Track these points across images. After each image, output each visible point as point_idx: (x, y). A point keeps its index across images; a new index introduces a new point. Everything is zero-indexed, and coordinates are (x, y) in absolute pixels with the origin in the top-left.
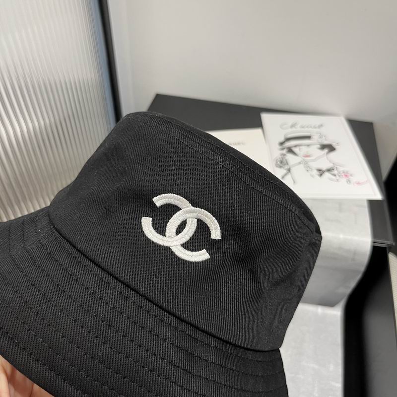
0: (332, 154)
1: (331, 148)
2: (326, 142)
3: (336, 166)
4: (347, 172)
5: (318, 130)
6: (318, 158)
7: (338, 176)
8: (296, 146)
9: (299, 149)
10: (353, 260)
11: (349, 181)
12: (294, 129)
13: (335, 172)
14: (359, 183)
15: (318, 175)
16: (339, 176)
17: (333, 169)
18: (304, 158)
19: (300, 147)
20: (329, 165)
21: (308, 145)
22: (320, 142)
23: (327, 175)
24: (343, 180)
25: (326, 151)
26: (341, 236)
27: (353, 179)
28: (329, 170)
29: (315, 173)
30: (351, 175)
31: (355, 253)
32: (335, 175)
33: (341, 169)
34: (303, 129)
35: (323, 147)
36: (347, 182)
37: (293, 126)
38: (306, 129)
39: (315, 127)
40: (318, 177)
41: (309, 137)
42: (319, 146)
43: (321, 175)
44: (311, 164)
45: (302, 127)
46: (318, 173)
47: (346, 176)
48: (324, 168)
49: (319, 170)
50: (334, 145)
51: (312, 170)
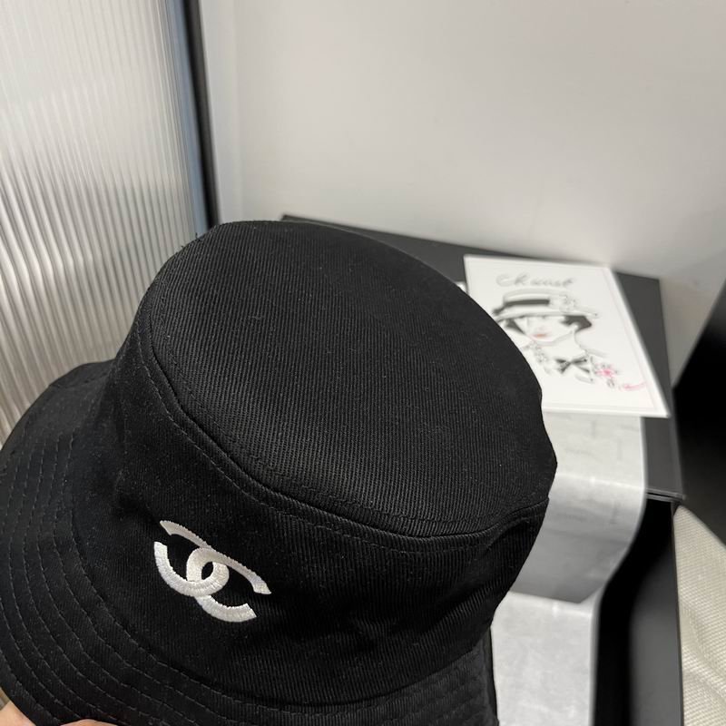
0: (585, 333)
1: (583, 323)
2: (575, 312)
3: (591, 355)
4: (609, 367)
5: (561, 289)
6: (561, 339)
7: (592, 373)
8: (522, 317)
9: (528, 322)
10: (613, 522)
11: (611, 383)
12: (520, 287)
13: (588, 365)
14: (628, 387)
15: (558, 369)
16: (596, 373)
17: (585, 361)
18: (535, 339)
19: (530, 319)
20: (579, 354)
21: (544, 316)
22: (566, 310)
23: (573, 369)
24: (603, 380)
25: (575, 327)
26: (593, 480)
27: (619, 379)
28: (577, 362)
29: (554, 365)
30: (616, 372)
31: (616, 511)
32: (587, 371)
33: (599, 361)
34: (535, 287)
35: (570, 320)
36: (609, 384)
37: (518, 281)
38: (543, 287)
39: (557, 284)
40: (558, 374)
41: (545, 302)
42: (563, 318)
43: (563, 370)
44: (546, 350)
45: (536, 283)
46: (558, 366)
47: (607, 373)
48: (569, 358)
49: (561, 361)
50: (589, 317)
51: (548, 360)
